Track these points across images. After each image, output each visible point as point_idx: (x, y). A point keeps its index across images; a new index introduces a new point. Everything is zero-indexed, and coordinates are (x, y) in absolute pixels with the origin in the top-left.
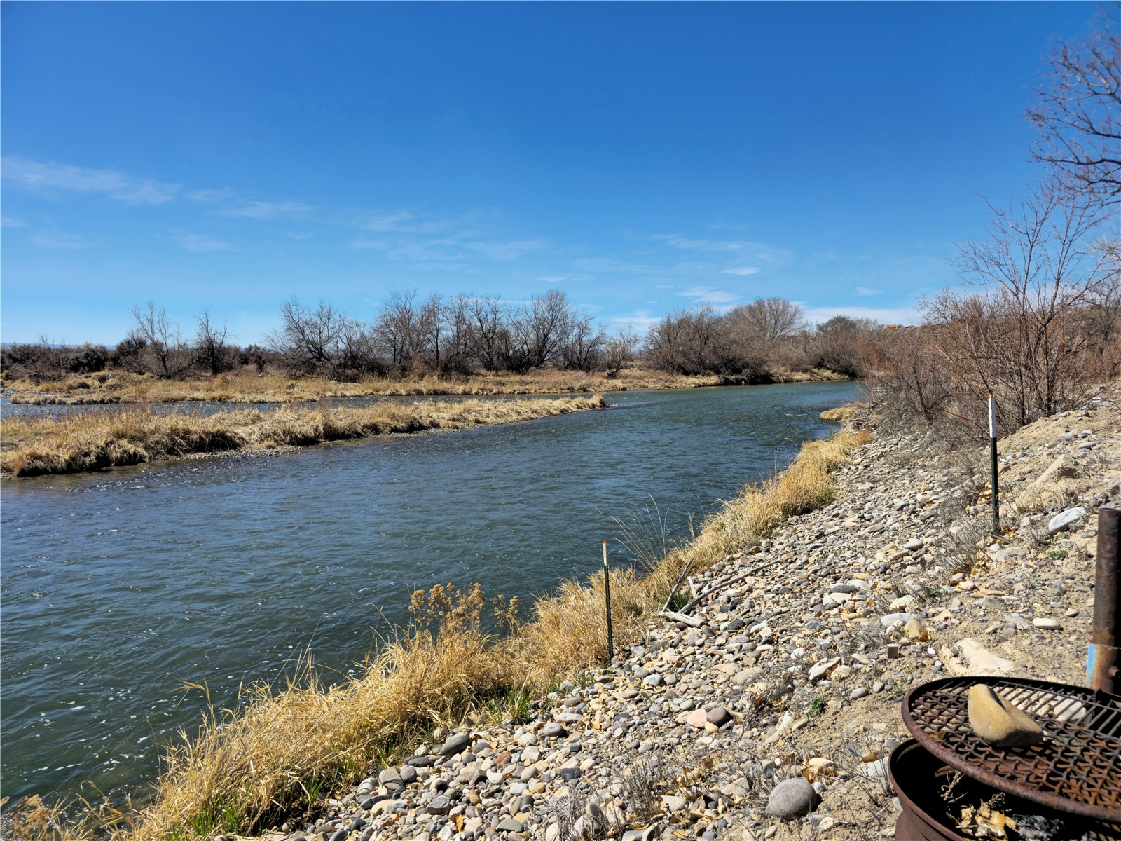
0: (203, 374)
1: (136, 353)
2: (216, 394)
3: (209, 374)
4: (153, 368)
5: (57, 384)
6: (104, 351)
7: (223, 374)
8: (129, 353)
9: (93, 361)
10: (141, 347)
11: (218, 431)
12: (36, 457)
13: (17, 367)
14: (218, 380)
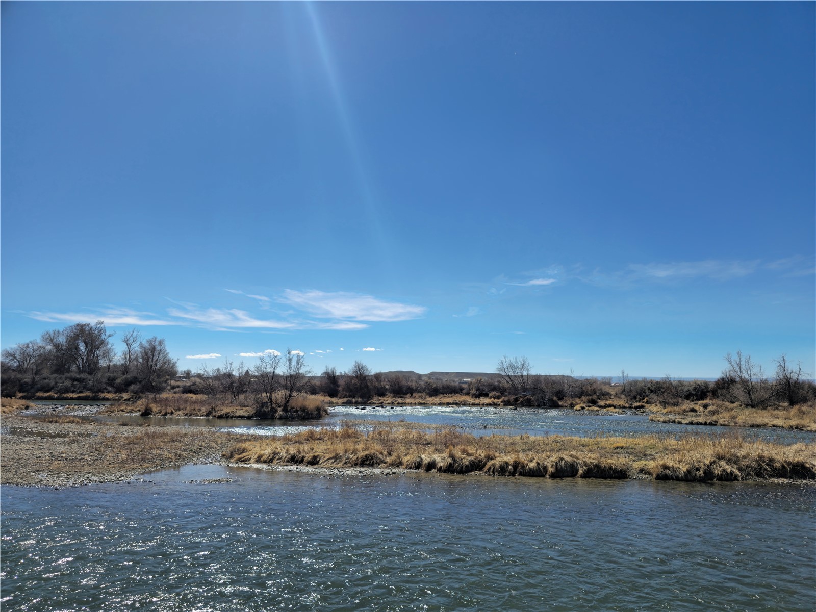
0: (781, 404)
1: (728, 388)
2: (794, 422)
3: (786, 404)
4: (741, 399)
5: (676, 409)
6: (706, 385)
7: (799, 406)
8: (723, 388)
9: (700, 392)
10: (732, 383)
11: (798, 462)
12: (666, 467)
13: (653, 396)
14: (794, 410)
